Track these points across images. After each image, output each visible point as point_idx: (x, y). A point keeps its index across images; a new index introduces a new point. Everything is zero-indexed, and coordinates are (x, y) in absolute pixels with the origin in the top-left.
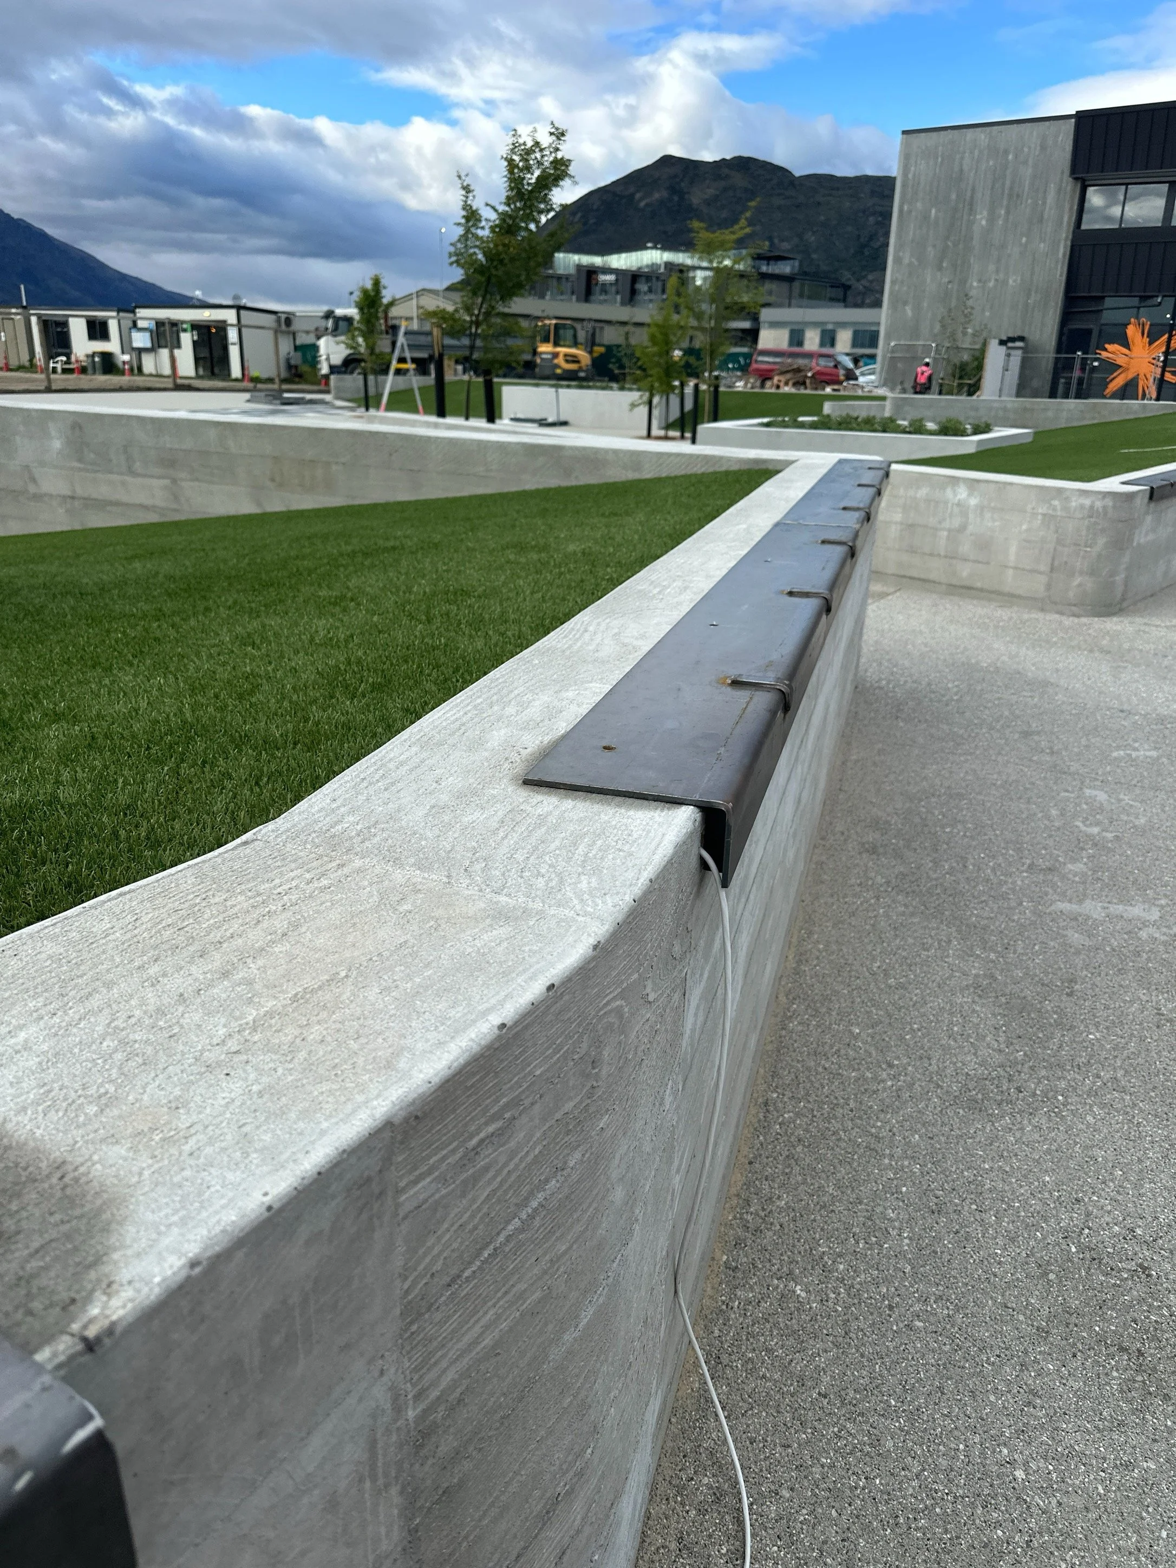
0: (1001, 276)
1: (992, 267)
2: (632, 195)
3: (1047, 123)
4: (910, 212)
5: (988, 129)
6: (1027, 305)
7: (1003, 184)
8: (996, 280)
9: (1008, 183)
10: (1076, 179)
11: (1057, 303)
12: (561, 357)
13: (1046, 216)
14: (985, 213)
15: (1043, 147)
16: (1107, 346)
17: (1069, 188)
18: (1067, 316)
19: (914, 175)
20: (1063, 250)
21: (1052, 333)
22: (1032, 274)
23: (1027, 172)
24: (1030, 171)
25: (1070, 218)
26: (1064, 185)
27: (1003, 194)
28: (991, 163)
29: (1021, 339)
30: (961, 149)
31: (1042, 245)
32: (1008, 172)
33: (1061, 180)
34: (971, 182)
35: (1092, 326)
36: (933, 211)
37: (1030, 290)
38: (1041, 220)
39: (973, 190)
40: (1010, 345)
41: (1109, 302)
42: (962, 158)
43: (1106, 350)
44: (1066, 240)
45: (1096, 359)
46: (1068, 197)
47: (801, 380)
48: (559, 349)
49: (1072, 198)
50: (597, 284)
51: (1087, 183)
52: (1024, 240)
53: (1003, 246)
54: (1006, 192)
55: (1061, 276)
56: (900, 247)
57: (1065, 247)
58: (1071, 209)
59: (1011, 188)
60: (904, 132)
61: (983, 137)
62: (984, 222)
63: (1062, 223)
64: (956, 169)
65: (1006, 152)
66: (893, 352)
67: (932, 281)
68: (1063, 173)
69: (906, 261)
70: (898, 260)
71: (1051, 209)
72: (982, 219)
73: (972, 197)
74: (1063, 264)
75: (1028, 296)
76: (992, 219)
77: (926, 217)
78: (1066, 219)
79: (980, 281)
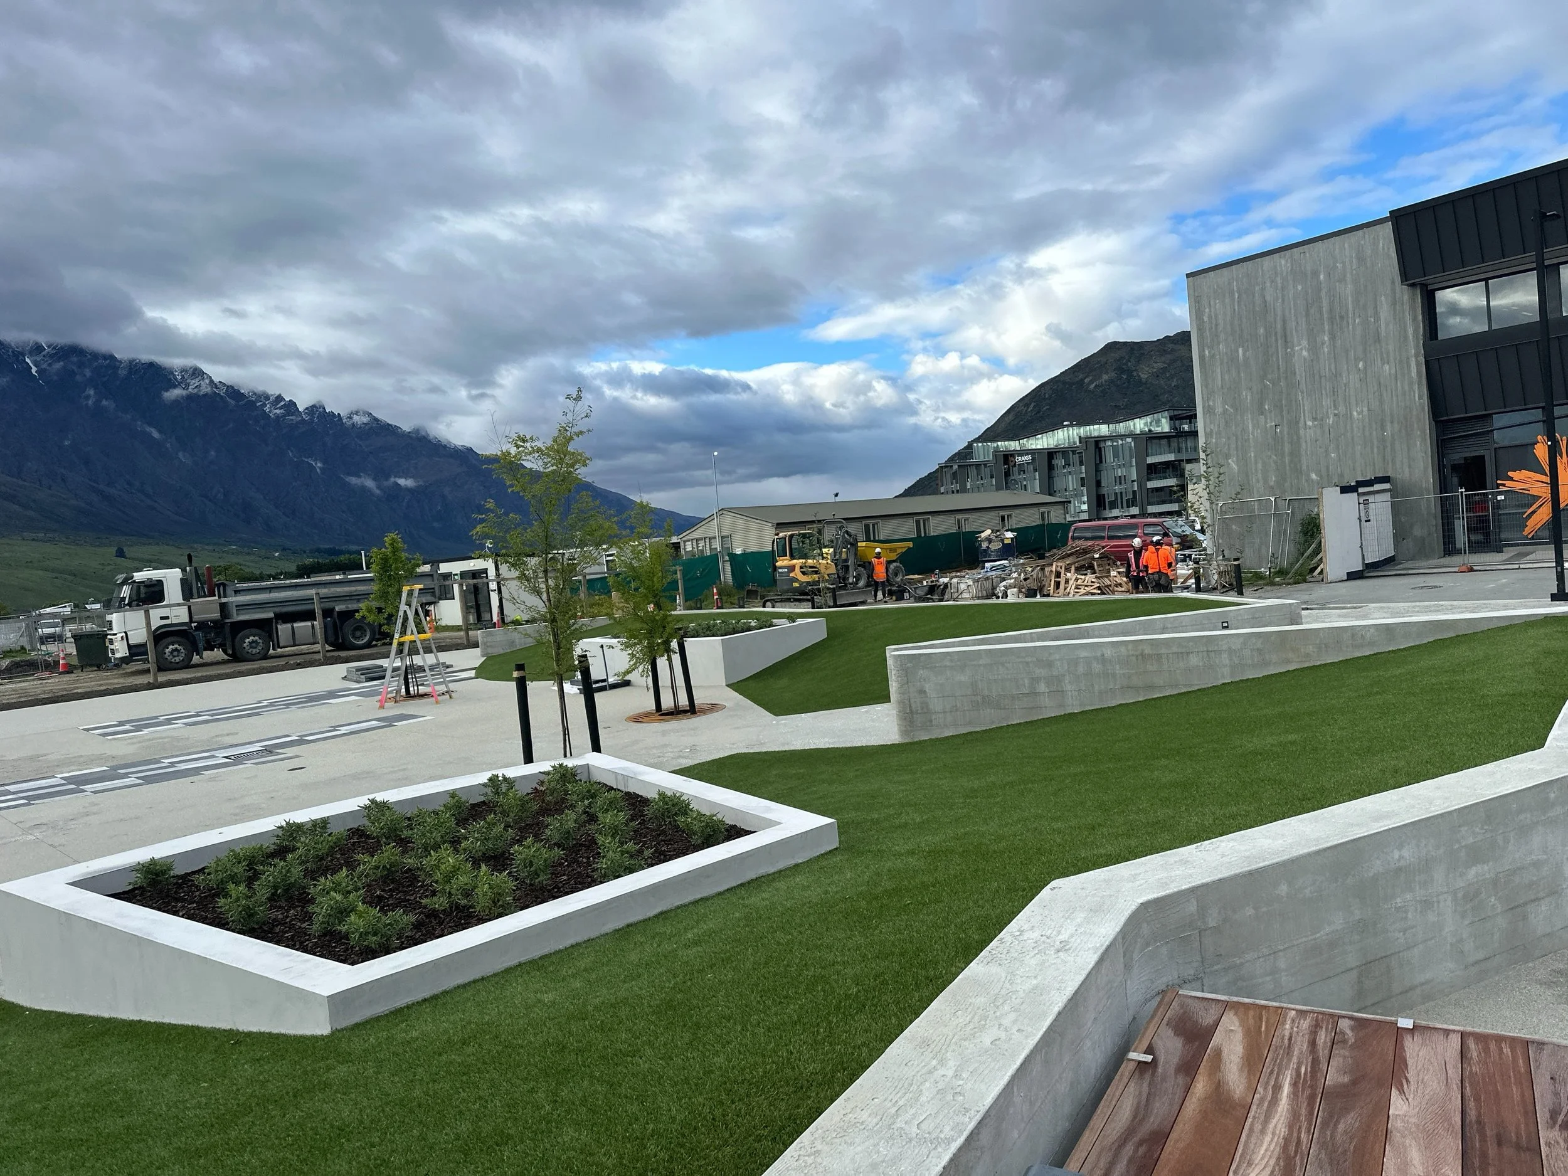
0: (1342, 409)
1: (1326, 402)
2: (1082, 380)
3: (1360, 233)
4: (1213, 356)
5: (1288, 253)
6: (1383, 440)
7: (1320, 308)
8: (1335, 415)
9: (1325, 303)
10: (1413, 285)
11: (1423, 431)
12: (797, 569)
13: (1383, 334)
14: (1305, 343)
15: (1361, 259)
16: (1510, 474)
17: (1406, 297)
18: (1442, 443)
19: (1210, 317)
20: (1415, 369)
21: (1426, 468)
22: (1381, 402)
23: (1348, 290)
24: (1350, 288)
25: (1416, 331)
26: (1398, 296)
27: (1322, 318)
28: (1299, 288)
29: (1385, 479)
30: (1260, 279)
31: (1386, 367)
32: (1323, 293)
33: (1393, 290)
34: (1279, 313)
35: (1482, 453)
36: (1240, 350)
37: (1383, 422)
38: (1378, 339)
39: (1284, 321)
40: (1361, 490)
41: (1499, 420)
42: (1263, 289)
43: (1511, 479)
44: (1417, 355)
45: (1500, 493)
46: (1407, 307)
47: (1086, 563)
48: (795, 561)
49: (1413, 309)
50: (1015, 466)
51: (1430, 288)
52: (1361, 365)
53: (1337, 375)
54: (1325, 316)
55: (1420, 398)
56: (1209, 395)
57: (1418, 364)
58: (1415, 319)
59: (1331, 311)
60: (1188, 275)
61: (1283, 262)
62: (1305, 353)
63: (1406, 337)
64: (1258, 300)
65: (1316, 274)
66: (1222, 513)
67: (1254, 428)
68: (1393, 282)
69: (1219, 410)
70: (1209, 410)
71: (1387, 325)
72: (1302, 350)
73: (1284, 329)
74: (1420, 383)
75: (1383, 428)
76: (1314, 349)
77: (1233, 359)
78: (1410, 332)
79: (1315, 419)
